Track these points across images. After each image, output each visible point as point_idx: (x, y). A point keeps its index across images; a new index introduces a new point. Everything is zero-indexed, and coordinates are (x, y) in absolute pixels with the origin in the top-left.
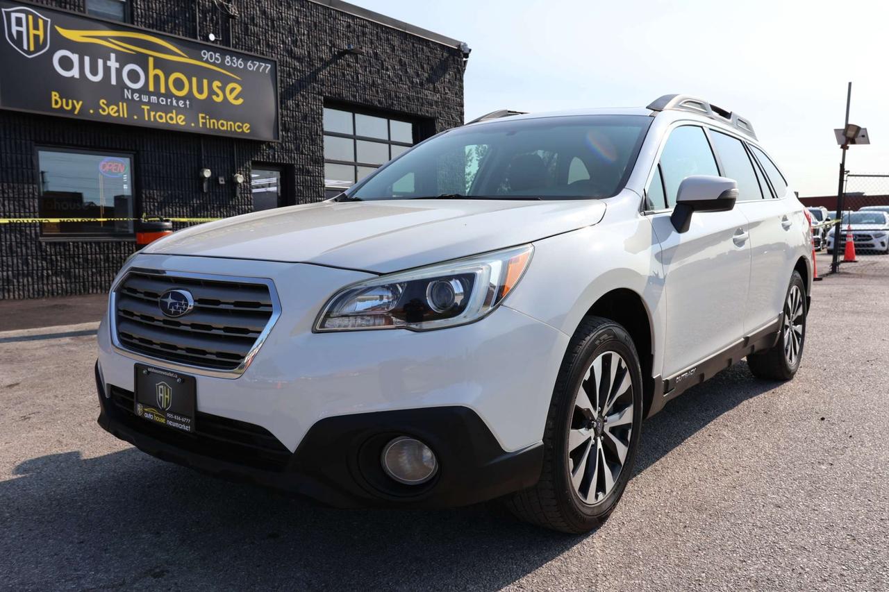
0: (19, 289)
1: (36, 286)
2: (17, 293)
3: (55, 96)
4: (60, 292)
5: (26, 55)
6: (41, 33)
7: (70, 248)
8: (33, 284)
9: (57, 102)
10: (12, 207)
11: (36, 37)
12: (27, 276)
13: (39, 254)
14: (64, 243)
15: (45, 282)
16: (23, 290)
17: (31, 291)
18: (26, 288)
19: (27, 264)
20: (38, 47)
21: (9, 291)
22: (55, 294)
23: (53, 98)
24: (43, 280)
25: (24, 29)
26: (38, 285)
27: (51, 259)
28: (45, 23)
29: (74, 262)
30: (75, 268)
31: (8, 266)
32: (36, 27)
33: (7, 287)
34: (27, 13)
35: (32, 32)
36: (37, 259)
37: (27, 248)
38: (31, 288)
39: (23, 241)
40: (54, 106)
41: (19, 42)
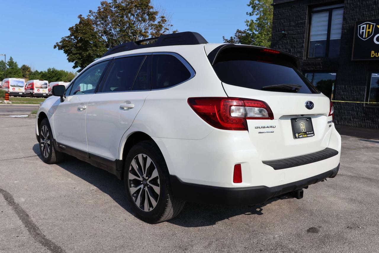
0: (354, 123)
1: (360, 123)
2: (353, 124)
3: (373, 52)
4: (368, 126)
5: (363, 39)
6: (371, 30)
7: (375, 110)
8: (359, 122)
9: (373, 55)
10: (356, 94)
11: (369, 32)
12: (358, 118)
13: (363, 111)
14: (373, 108)
15: (363, 121)
16: (355, 123)
17: (358, 124)
18: (356, 123)
19: (358, 115)
20: (369, 35)
21: (350, 123)
22: (366, 127)
23: (372, 53)
24: (362, 121)
25: (364, 31)
26: (360, 122)
27: (367, 113)
28: (373, 25)
29: (376, 116)
30: (376, 118)
31: (351, 114)
32: (369, 28)
33: (350, 121)
34: (366, 24)
35: (367, 30)
36: (362, 113)
37: (359, 109)
38: (358, 123)
39: (358, 106)
40: (372, 56)
41: (362, 36)
